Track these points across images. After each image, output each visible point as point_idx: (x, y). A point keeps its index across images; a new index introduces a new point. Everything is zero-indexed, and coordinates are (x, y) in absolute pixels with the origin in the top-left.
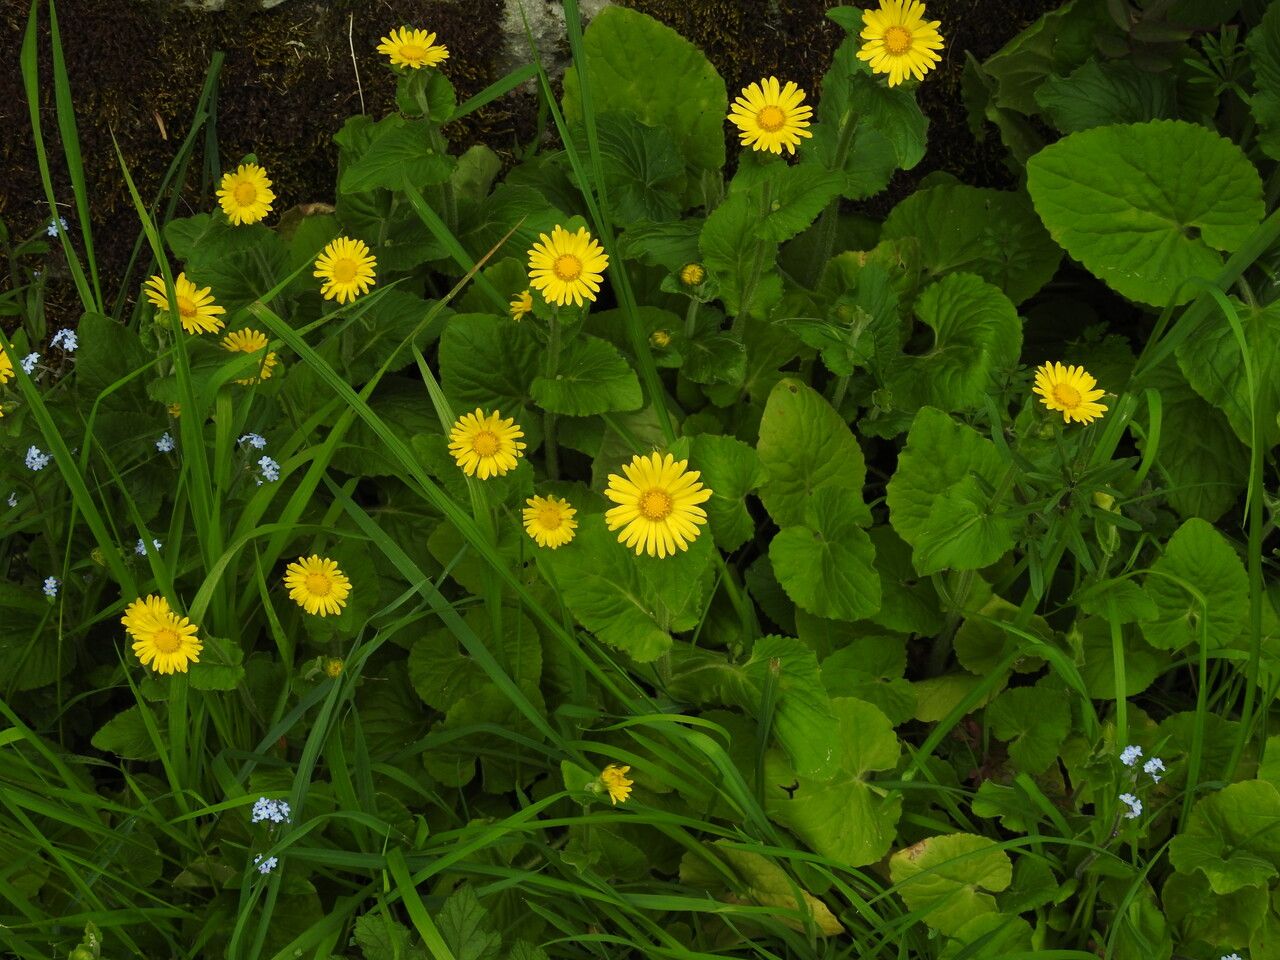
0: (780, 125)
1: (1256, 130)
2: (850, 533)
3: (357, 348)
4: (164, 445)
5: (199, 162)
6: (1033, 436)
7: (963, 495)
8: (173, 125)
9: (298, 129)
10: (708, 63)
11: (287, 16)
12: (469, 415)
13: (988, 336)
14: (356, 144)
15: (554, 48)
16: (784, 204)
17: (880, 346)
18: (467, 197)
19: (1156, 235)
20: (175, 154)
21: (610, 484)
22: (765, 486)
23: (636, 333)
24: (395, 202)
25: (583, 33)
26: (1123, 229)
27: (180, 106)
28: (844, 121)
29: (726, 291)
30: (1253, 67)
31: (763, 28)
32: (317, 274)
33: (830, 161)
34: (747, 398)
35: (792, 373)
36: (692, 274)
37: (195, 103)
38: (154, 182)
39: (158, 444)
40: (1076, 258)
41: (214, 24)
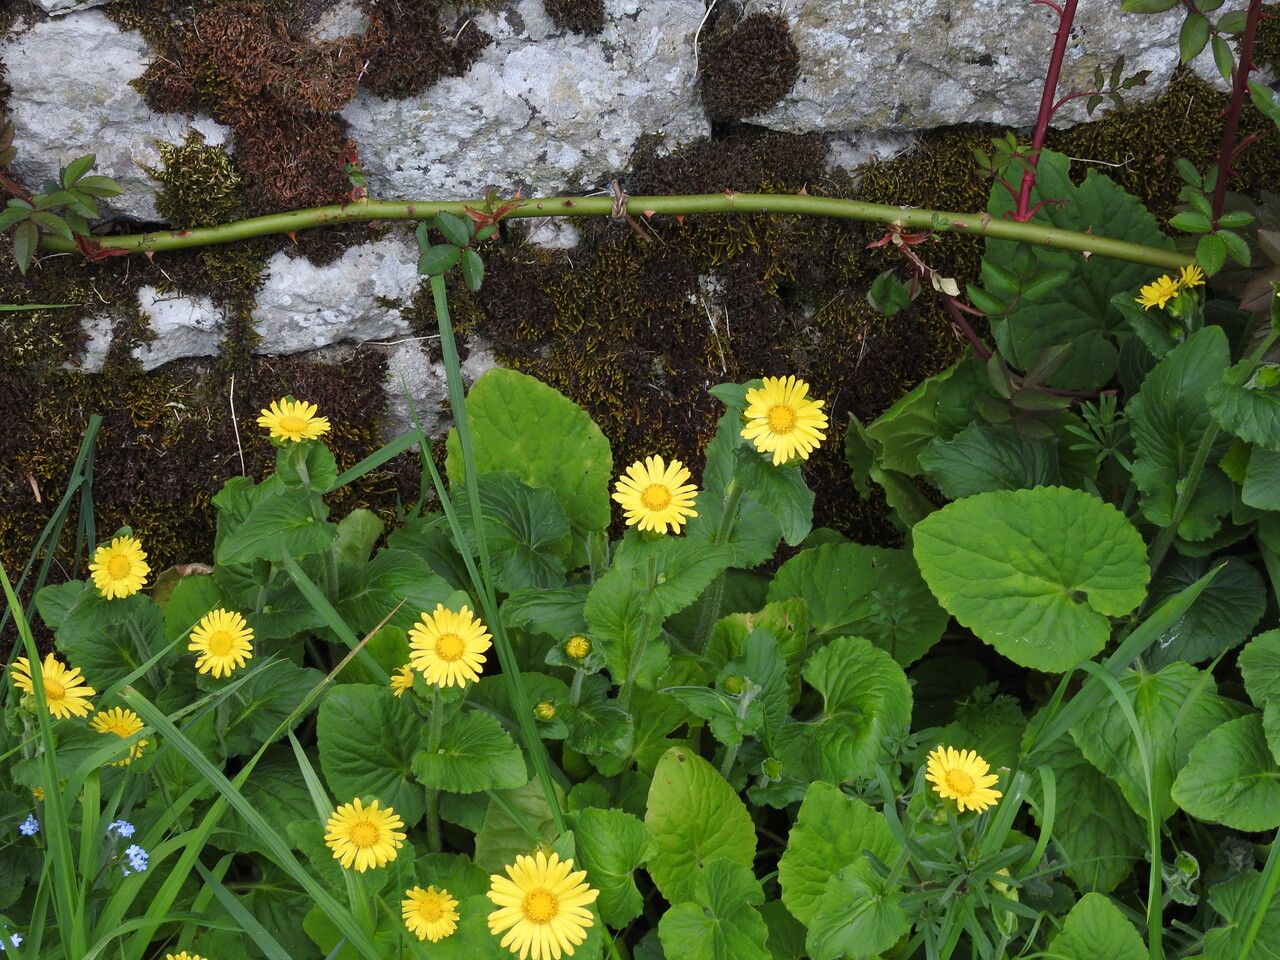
0: (666, 504)
1: (1138, 495)
2: (740, 912)
3: (233, 718)
4: (28, 828)
5: (73, 523)
6: (927, 821)
7: (856, 876)
8: (47, 487)
9: (176, 490)
10: (592, 422)
11: (167, 378)
12: (347, 805)
13: (877, 704)
14: (235, 506)
15: (438, 408)
16: (671, 576)
17: (769, 713)
18: (348, 560)
19: (1043, 600)
20: (50, 516)
21: (492, 886)
22: (654, 859)
23: (520, 705)
24: (274, 570)
25: (466, 393)
26: (1009, 595)
27: (55, 468)
28: (730, 490)
29: (613, 660)
30: (1133, 434)
31: (648, 388)
32: (192, 648)
33: (716, 530)
34: (634, 767)
35: (680, 741)
36: (577, 647)
37: (71, 465)
38: (27, 544)
39: (22, 827)
40: (964, 624)
41: (92, 386)
